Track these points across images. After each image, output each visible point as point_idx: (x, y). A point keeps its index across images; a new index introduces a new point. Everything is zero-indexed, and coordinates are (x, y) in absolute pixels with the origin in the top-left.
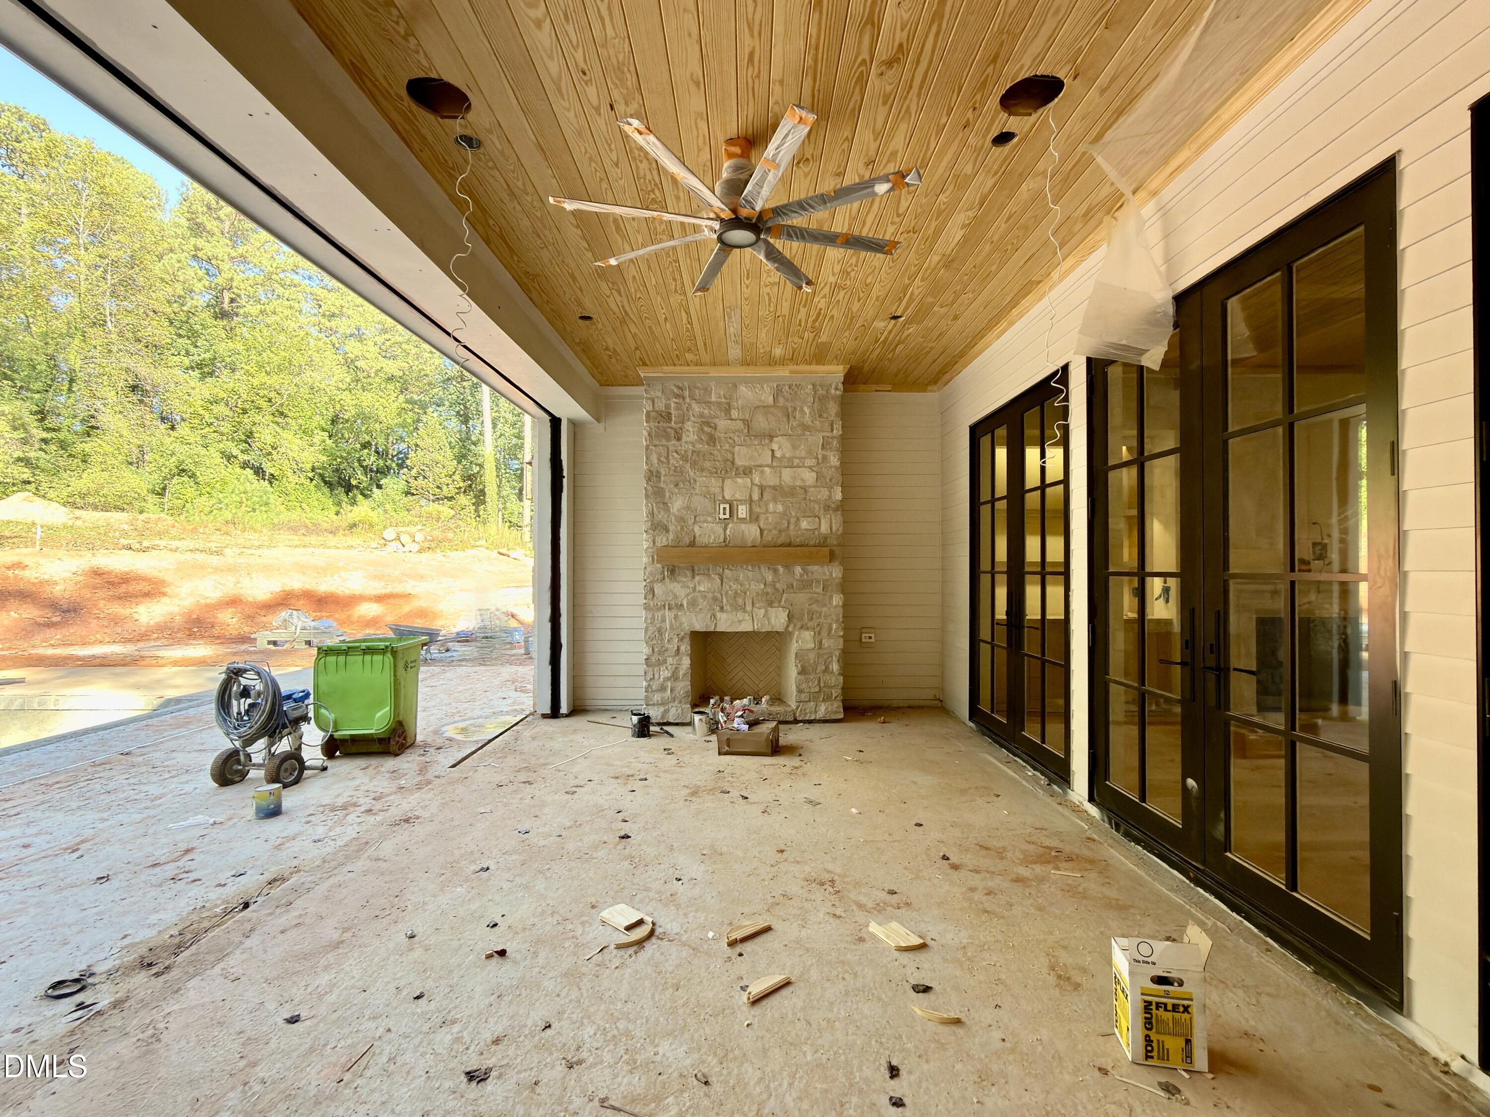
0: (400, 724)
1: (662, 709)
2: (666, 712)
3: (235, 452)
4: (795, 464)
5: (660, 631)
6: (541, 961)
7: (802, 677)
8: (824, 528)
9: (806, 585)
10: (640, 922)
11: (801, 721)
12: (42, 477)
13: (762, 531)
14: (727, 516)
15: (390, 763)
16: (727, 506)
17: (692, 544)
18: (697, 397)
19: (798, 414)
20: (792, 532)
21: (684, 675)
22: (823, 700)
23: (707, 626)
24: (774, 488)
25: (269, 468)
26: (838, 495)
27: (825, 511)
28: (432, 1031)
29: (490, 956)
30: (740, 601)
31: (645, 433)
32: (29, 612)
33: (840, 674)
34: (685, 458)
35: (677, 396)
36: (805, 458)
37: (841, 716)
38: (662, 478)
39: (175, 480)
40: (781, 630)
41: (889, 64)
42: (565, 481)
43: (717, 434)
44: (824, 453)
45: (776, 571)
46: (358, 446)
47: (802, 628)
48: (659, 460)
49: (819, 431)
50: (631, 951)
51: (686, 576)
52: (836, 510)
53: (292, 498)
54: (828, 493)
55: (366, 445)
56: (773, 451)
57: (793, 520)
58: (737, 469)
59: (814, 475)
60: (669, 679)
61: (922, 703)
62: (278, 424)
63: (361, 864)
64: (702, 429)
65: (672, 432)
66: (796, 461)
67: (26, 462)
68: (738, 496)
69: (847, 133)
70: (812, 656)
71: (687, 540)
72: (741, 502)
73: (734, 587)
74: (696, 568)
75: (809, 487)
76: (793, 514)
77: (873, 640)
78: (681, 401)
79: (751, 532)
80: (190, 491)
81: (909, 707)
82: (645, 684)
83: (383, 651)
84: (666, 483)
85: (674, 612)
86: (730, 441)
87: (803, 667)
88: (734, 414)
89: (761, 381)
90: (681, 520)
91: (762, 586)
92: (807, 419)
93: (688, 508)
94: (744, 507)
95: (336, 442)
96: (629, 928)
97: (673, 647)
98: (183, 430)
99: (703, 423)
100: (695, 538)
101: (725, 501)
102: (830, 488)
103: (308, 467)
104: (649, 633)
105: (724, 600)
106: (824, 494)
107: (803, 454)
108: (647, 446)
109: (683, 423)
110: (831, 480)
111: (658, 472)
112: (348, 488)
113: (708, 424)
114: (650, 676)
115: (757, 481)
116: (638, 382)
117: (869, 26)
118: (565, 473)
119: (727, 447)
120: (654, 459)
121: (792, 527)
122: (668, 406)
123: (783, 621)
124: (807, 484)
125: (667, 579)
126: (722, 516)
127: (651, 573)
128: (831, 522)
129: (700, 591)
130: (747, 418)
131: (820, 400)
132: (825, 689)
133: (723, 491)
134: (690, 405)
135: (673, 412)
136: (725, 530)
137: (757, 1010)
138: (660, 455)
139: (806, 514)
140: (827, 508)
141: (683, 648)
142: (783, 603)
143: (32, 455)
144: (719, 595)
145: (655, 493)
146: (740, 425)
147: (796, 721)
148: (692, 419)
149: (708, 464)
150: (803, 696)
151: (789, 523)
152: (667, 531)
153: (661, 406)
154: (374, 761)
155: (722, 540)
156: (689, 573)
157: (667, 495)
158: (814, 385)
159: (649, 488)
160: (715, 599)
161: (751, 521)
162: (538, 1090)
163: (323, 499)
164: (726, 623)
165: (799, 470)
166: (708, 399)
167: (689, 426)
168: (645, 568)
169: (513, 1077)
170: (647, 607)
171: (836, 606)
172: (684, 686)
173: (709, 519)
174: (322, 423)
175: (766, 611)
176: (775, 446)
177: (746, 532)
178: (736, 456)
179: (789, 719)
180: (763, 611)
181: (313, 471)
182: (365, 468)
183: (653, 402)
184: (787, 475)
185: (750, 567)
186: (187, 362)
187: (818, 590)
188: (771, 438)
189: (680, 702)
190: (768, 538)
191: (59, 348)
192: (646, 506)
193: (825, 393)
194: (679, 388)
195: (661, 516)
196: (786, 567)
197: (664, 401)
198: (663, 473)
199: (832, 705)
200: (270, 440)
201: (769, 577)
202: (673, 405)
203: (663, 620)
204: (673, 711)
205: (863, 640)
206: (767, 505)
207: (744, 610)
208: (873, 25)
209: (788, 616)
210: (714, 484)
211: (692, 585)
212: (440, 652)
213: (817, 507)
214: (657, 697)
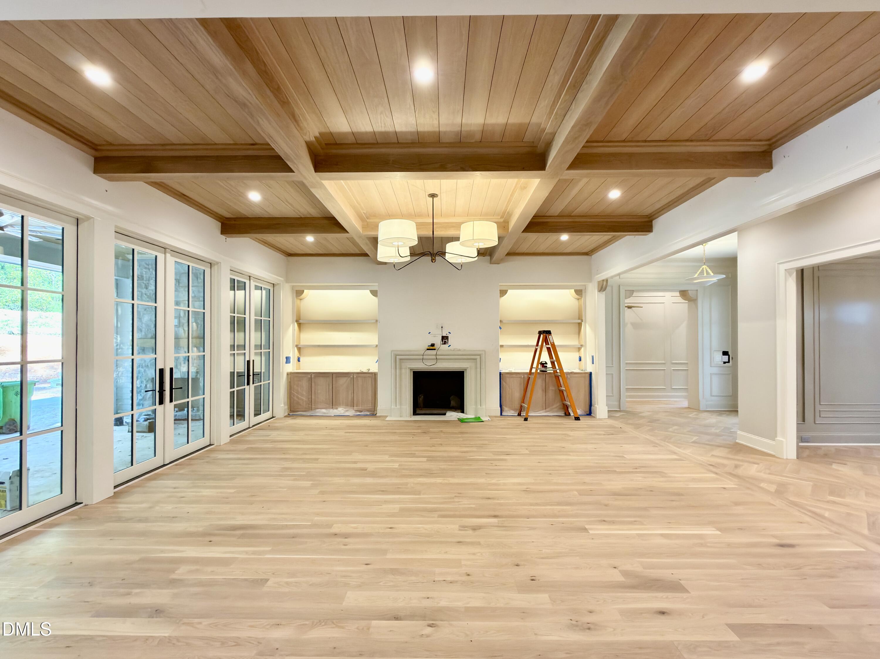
35: (146, 268)
78: (148, 270)
194: (146, 264)
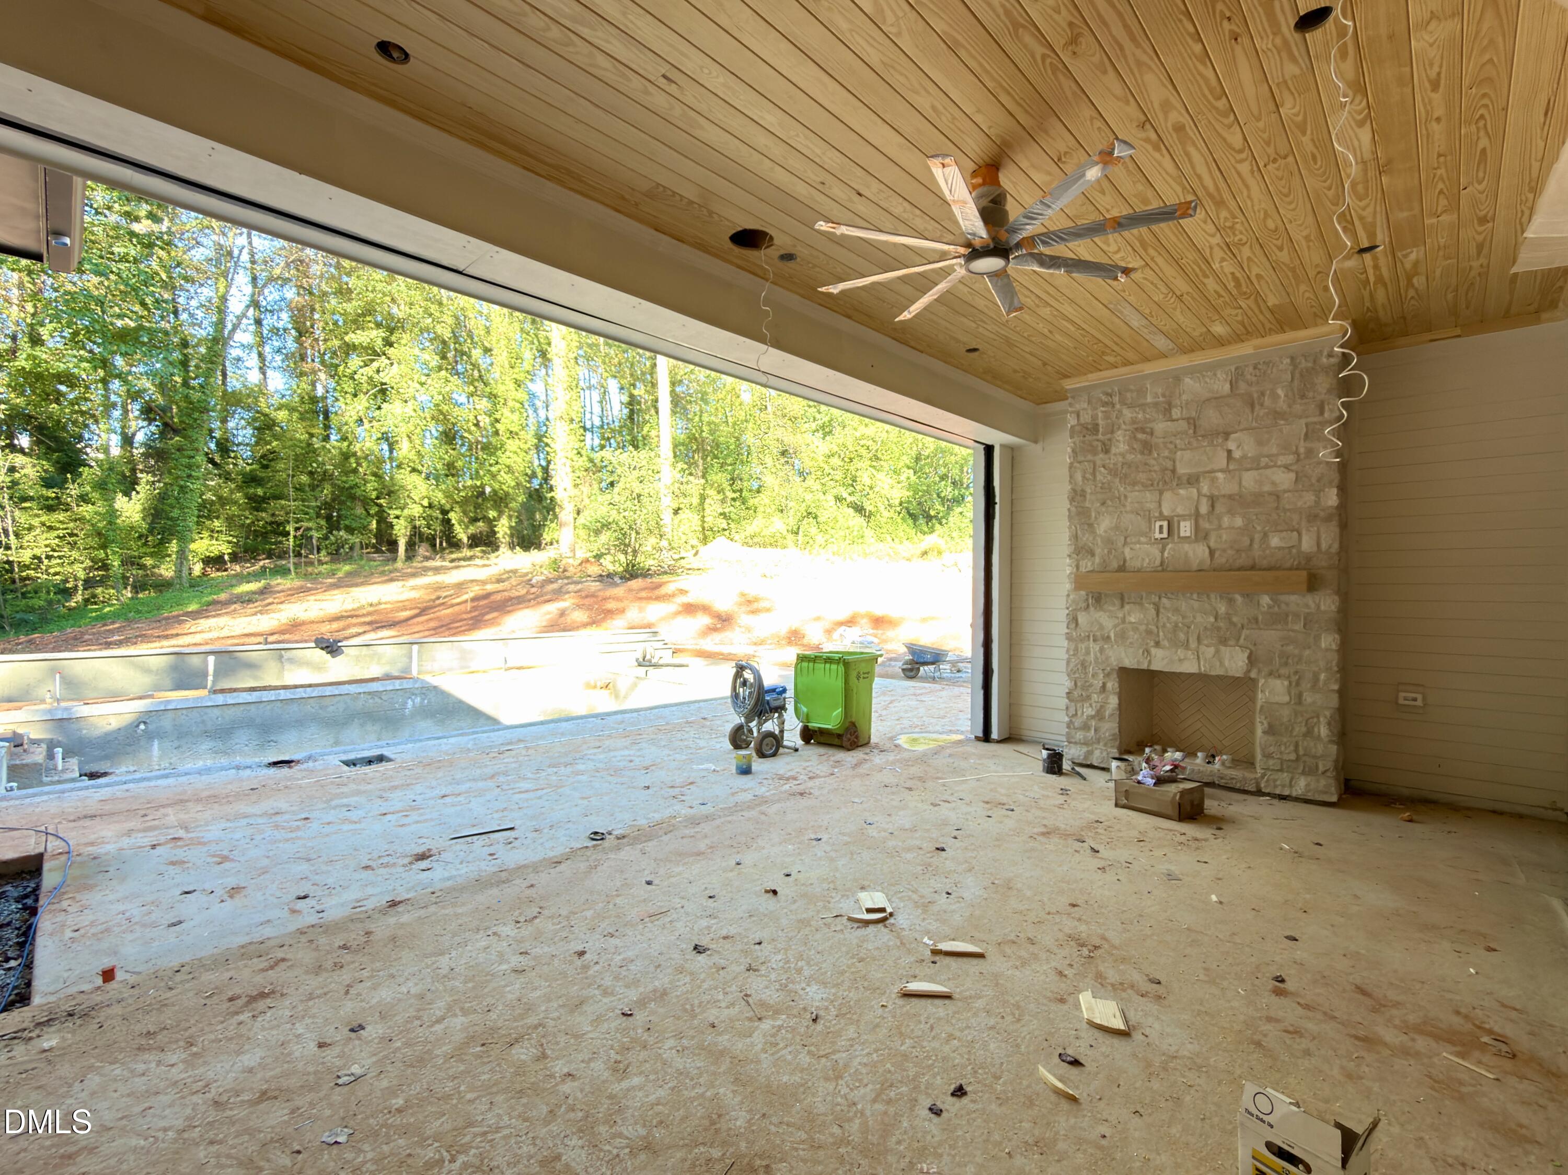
0: (853, 724)
1: (1085, 749)
2: (1090, 753)
3: (845, 495)
4: (1262, 464)
5: (1084, 665)
6: (794, 907)
7: (1271, 738)
8: (1307, 544)
9: (1278, 619)
10: (882, 910)
11: (1268, 794)
12: (732, 525)
13: (1212, 552)
14: (1165, 535)
15: (841, 755)
16: (1165, 524)
17: (1122, 569)
18: (1129, 401)
19: (1267, 401)
20: (1257, 552)
21: (1111, 715)
22: (1303, 773)
23: (1138, 662)
24: (1230, 497)
25: (868, 507)
26: (1332, 498)
27: (1309, 521)
28: (701, 917)
29: (767, 892)
30: (1182, 636)
31: (1069, 450)
32: (704, 620)
33: (1331, 742)
34: (1114, 472)
35: (1105, 404)
36: (1277, 455)
37: (1334, 799)
38: (1088, 496)
39: (805, 522)
40: (1239, 674)
41: (1074, 40)
42: (997, 507)
43: (1154, 440)
44: (1309, 445)
45: (1231, 601)
46: (937, 479)
47: (1270, 674)
48: (1084, 477)
49: (1300, 417)
50: (856, 925)
51: (1114, 605)
52: (1328, 519)
53: (884, 531)
54: (1313, 498)
55: (943, 478)
56: (1229, 452)
57: (1257, 537)
58: (1179, 478)
59: (1292, 476)
60: (1093, 717)
61: (1520, 809)
62: (874, 467)
63: (753, 813)
64: (1135, 438)
65: (1099, 444)
66: (1264, 461)
67: (723, 514)
68: (1180, 511)
69: (1088, 112)
70: (1286, 713)
71: (1115, 565)
72: (1183, 517)
73: (1174, 618)
74: (1126, 596)
75: (1285, 491)
76: (1259, 528)
77: (1419, 703)
78: (1110, 408)
79: (1198, 553)
80: (814, 530)
81: (1494, 812)
82: (1067, 719)
83: (838, 661)
84: (1092, 503)
85: (1101, 643)
86: (1172, 446)
87: (1271, 726)
88: (1176, 413)
89: (1213, 367)
90: (1109, 542)
91: (1212, 619)
92: (1282, 405)
93: (1117, 528)
94: (1188, 524)
95: (919, 477)
96: (869, 911)
97: (1098, 683)
98: (810, 481)
99: (1136, 429)
100: (1125, 561)
101: (1162, 517)
102: (1318, 492)
103: (897, 502)
104: (1072, 665)
105: (1161, 634)
106: (1309, 498)
107: (1274, 450)
108: (1071, 464)
109: (1112, 432)
110: (1319, 481)
111: (1083, 491)
112: (929, 518)
113: (1143, 430)
114: (1072, 711)
115: (1205, 489)
116: (1061, 396)
117: (1021, 30)
118: (997, 500)
119: (1166, 453)
120: (1079, 477)
121: (1256, 546)
122: (1094, 417)
123: (1241, 664)
124: (1281, 488)
125: (1092, 609)
126: (1158, 535)
127: (1074, 601)
128: (1319, 538)
129: (1131, 623)
130: (1194, 414)
131: (1301, 375)
132: (1304, 758)
133: (1160, 506)
134: (1120, 411)
135: (1100, 422)
136: (1162, 552)
137: (901, 1002)
138: (1084, 472)
139: (1279, 528)
140: (1312, 518)
141: (1109, 685)
142: (1242, 641)
143: (727, 510)
144: (1154, 628)
145: (1078, 514)
146: (1183, 425)
147: (1259, 793)
148: (1123, 427)
149: (1142, 477)
150: (1271, 762)
151: (1252, 541)
152: (1093, 555)
153: (1086, 418)
154: (831, 751)
155: (1158, 562)
156: (1117, 602)
157: (1093, 515)
158: (1292, 358)
159: (1073, 509)
160: (1149, 632)
161: (1197, 540)
162: (721, 972)
163: (908, 530)
164: (1161, 661)
165: (1268, 472)
166: (1142, 401)
167: (1119, 435)
168: (1068, 595)
169: (716, 958)
170: (1069, 637)
171: (1327, 650)
172: (1110, 727)
173: (1143, 539)
174: (908, 462)
175: (1217, 652)
176: (1231, 445)
177: (1191, 554)
178: (1178, 463)
179: (1250, 788)
180: (1212, 650)
181: (900, 505)
182: (943, 499)
183: (1078, 416)
184: (1249, 479)
185: (1195, 596)
186: (814, 426)
187: (1296, 627)
188: (1227, 435)
189: (1105, 745)
190: (1220, 559)
191: (743, 431)
192: (1070, 528)
193: (1310, 365)
194: (1107, 394)
195: (1086, 538)
196: (1246, 595)
197: (1090, 412)
198: (1089, 491)
199: (1318, 781)
200: (868, 482)
201: (1222, 608)
202: (1100, 415)
203: (1088, 653)
204: (1097, 753)
205: (1401, 701)
206: (1219, 519)
207: (1186, 646)
208: (1024, 27)
209: (1249, 658)
210: (1149, 498)
211: (1121, 615)
212: (952, 672)
213: (1296, 517)
214: (1079, 735)
